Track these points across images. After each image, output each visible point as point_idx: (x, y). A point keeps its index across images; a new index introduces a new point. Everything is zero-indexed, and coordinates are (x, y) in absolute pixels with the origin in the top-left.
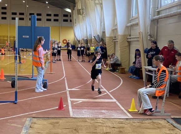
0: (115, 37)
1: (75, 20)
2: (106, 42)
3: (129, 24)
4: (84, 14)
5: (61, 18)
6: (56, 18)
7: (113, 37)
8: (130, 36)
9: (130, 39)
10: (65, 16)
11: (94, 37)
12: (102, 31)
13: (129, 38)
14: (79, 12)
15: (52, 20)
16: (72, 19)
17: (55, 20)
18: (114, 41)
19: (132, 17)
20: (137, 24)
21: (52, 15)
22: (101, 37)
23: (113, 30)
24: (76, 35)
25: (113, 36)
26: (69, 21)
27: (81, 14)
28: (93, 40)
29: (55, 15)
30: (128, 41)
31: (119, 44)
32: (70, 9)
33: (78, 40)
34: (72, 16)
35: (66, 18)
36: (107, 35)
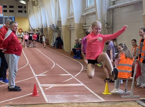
0: (70, 26)
1: (30, 11)
2: (62, 31)
3: (85, 14)
4: (39, 5)
5: (16, 9)
6: (11, 9)
7: (68, 26)
8: (86, 24)
9: (86, 27)
10: (20, 7)
11: (50, 26)
12: (57, 20)
13: (84, 26)
14: (34, 4)
15: (8, 11)
16: (27, 10)
17: (11, 11)
18: (69, 30)
19: (87, 7)
20: (94, 13)
21: (8, 7)
22: (56, 26)
23: (68, 20)
24: (31, 24)
25: (68, 24)
26: (23, 12)
27: (35, 6)
28: (48, 29)
29: (11, 7)
30: (83, 29)
31: (76, 32)
32: (25, 1)
33: (33, 29)
34: (26, 7)
35: (20, 9)
36: (63, 23)
